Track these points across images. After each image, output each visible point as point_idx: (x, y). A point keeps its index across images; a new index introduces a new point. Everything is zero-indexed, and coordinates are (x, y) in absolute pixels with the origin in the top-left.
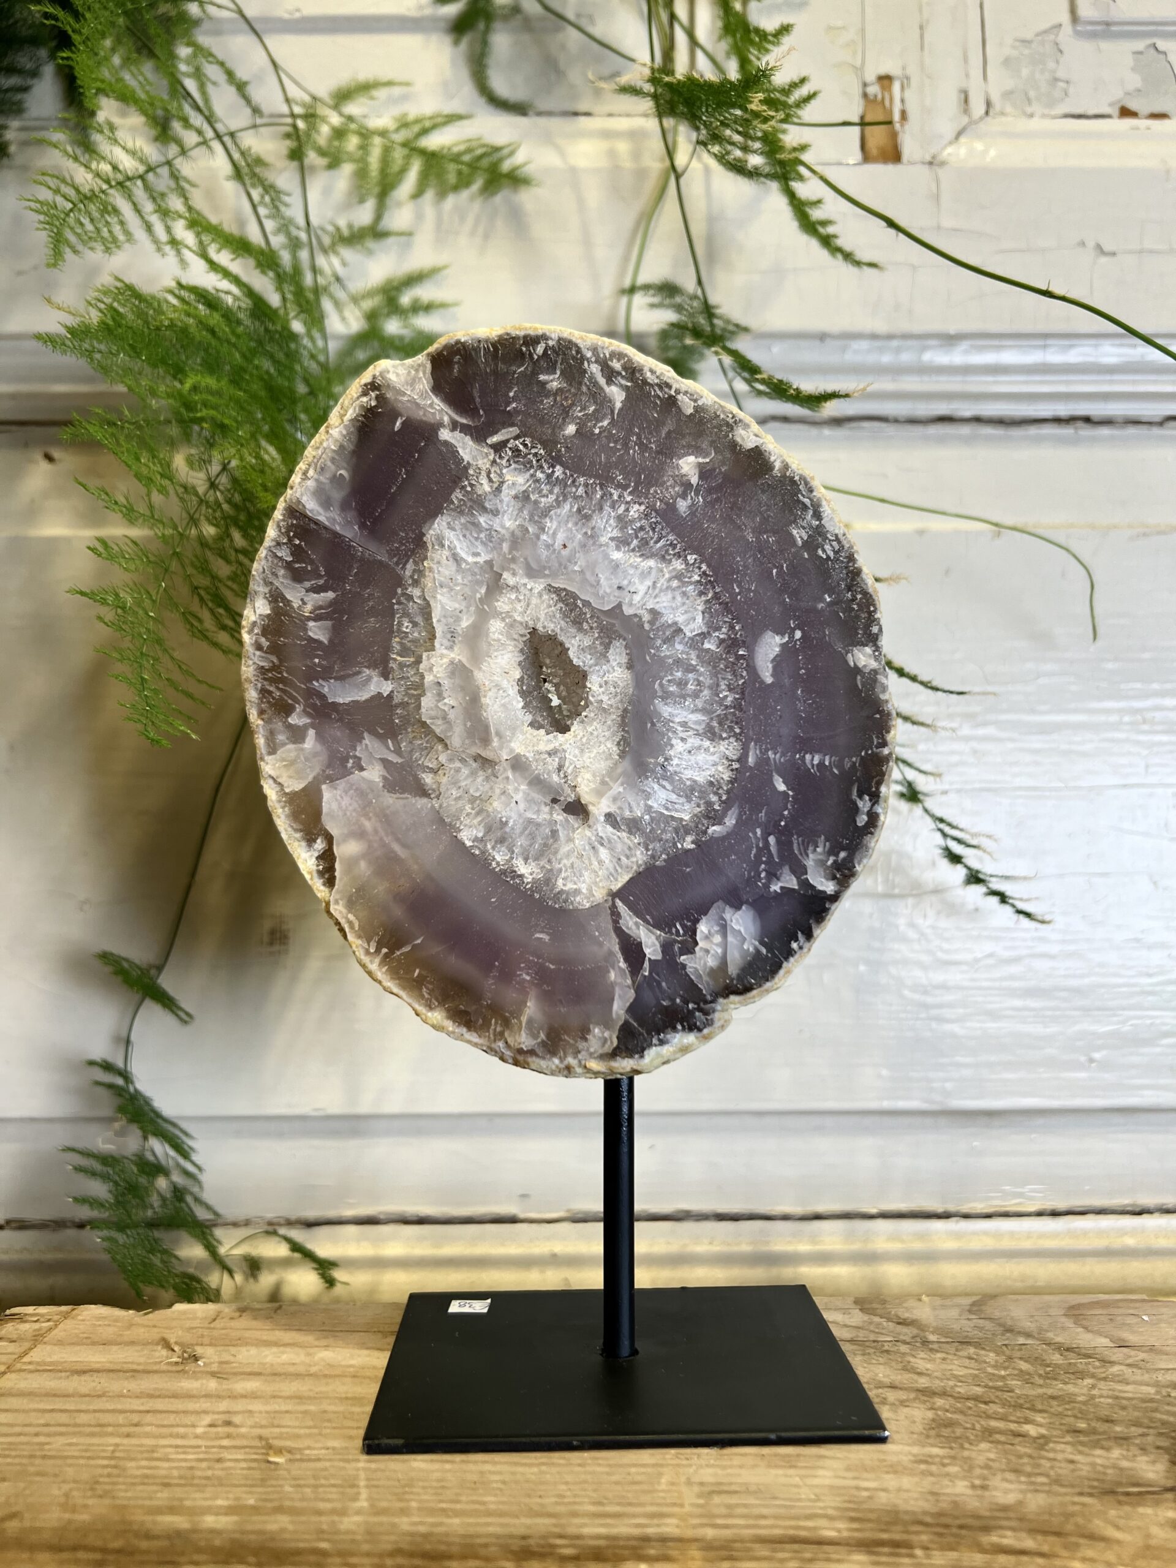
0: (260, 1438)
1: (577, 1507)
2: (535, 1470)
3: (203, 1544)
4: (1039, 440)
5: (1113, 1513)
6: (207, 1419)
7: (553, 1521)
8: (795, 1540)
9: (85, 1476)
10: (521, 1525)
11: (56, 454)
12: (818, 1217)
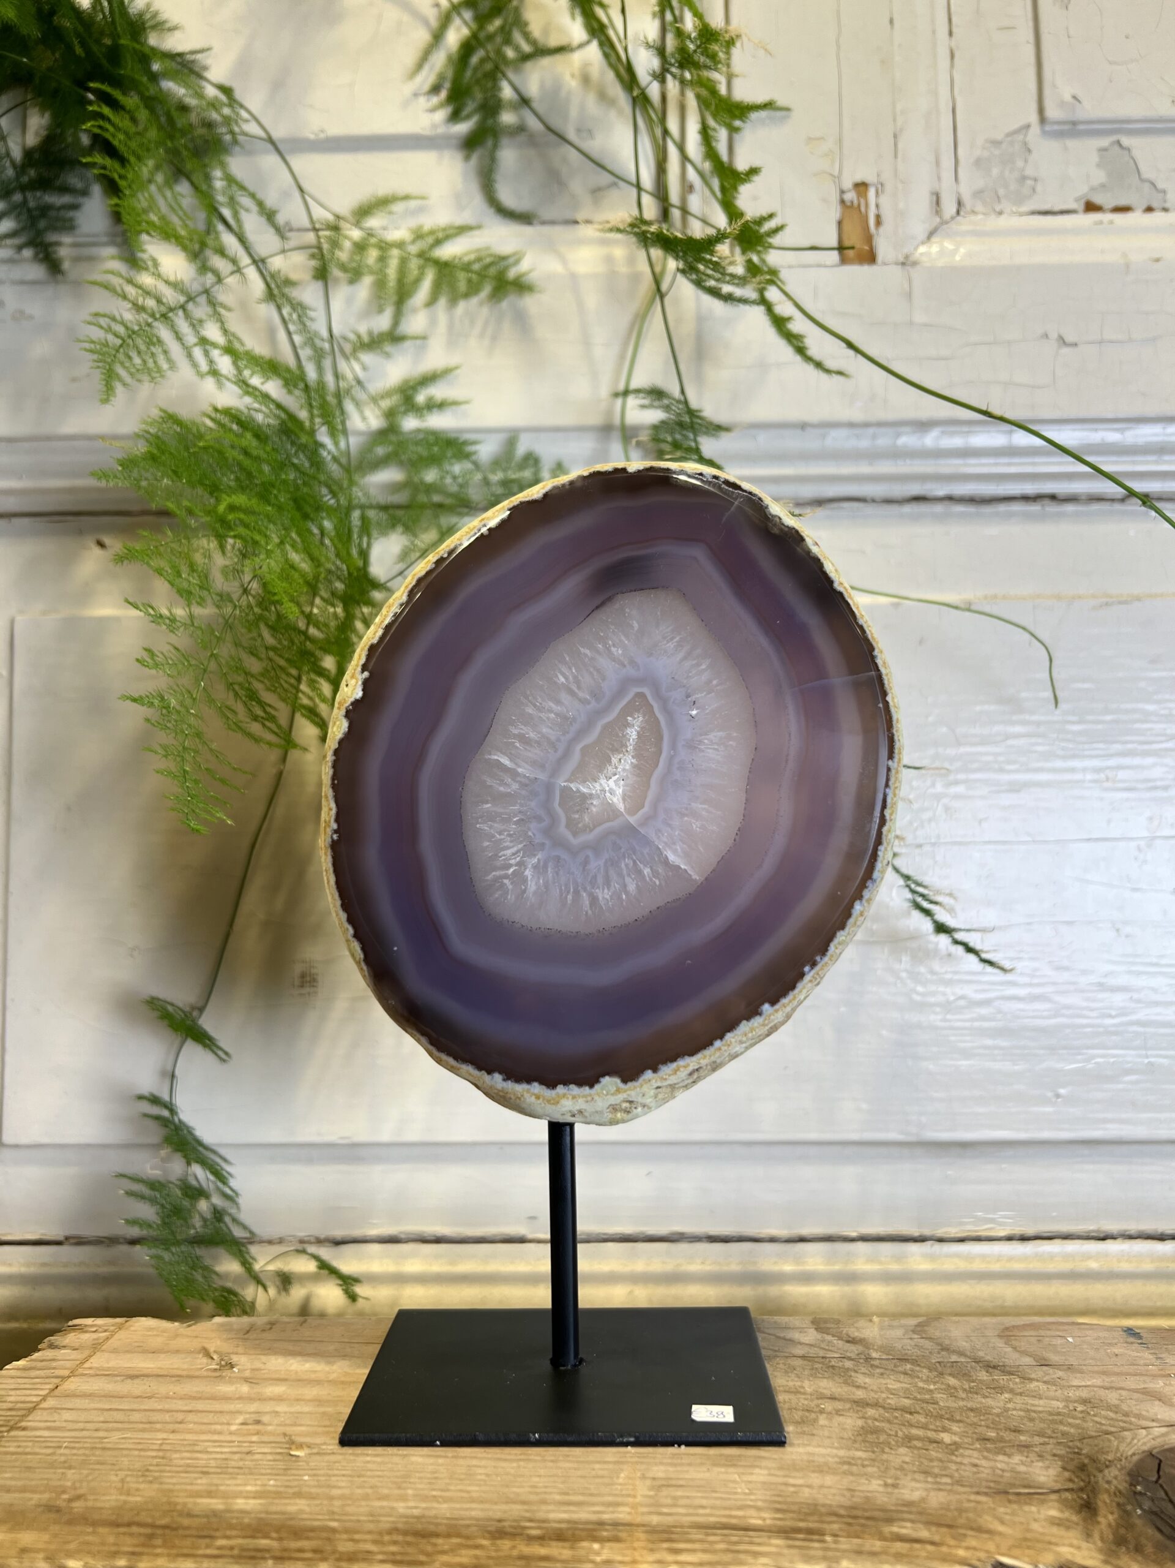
0: (285, 1435)
1: (547, 1497)
2: (515, 1465)
3: (234, 1521)
4: (1010, 515)
5: (1002, 1510)
6: (240, 1419)
7: (526, 1507)
8: (725, 1527)
9: (138, 1465)
10: (497, 1511)
11: (107, 540)
12: (802, 1240)
